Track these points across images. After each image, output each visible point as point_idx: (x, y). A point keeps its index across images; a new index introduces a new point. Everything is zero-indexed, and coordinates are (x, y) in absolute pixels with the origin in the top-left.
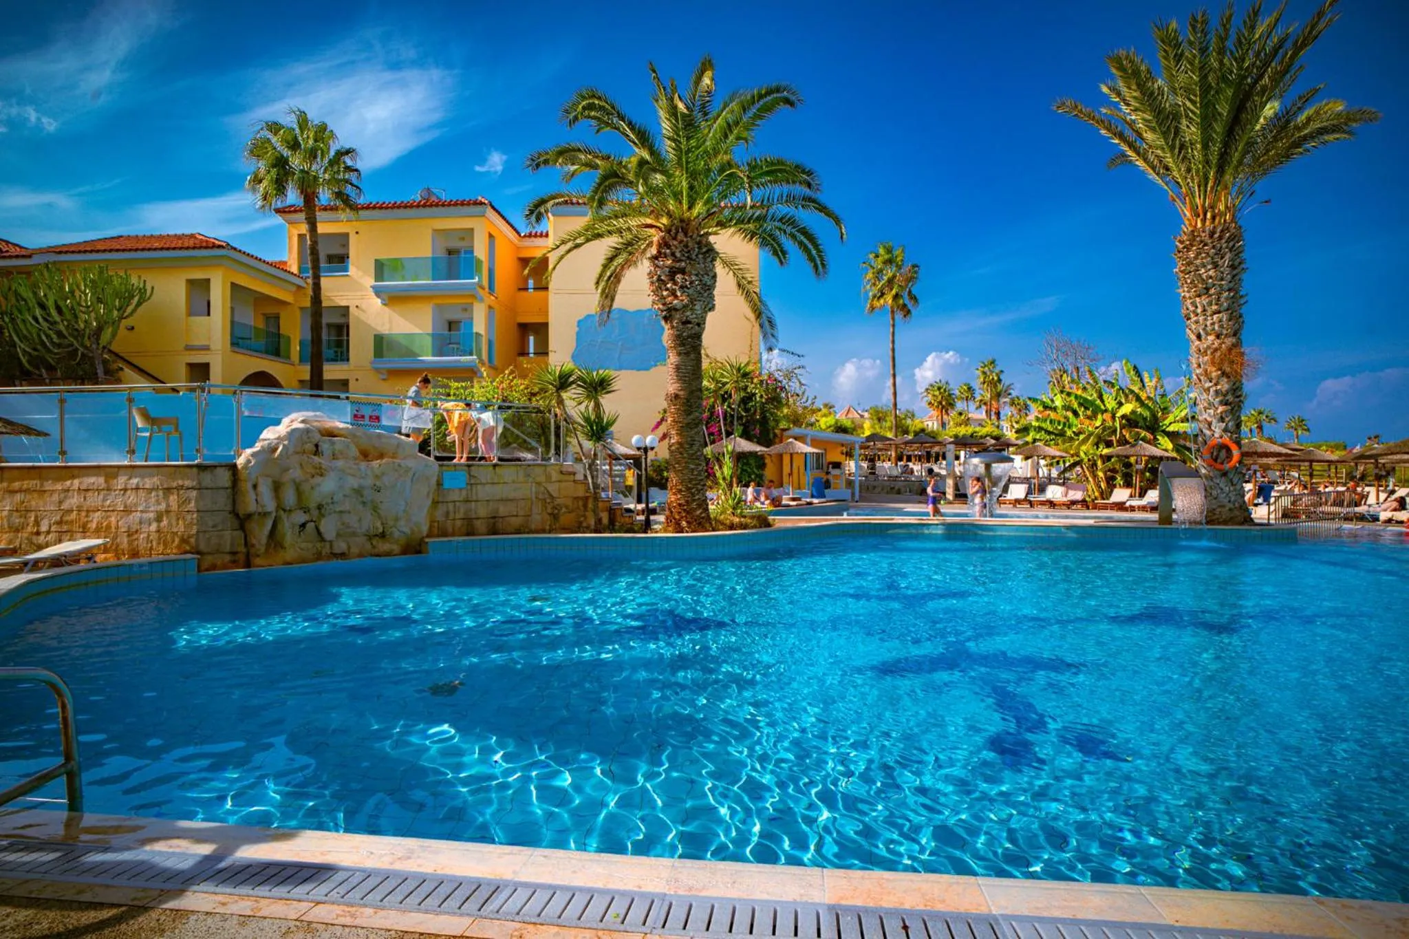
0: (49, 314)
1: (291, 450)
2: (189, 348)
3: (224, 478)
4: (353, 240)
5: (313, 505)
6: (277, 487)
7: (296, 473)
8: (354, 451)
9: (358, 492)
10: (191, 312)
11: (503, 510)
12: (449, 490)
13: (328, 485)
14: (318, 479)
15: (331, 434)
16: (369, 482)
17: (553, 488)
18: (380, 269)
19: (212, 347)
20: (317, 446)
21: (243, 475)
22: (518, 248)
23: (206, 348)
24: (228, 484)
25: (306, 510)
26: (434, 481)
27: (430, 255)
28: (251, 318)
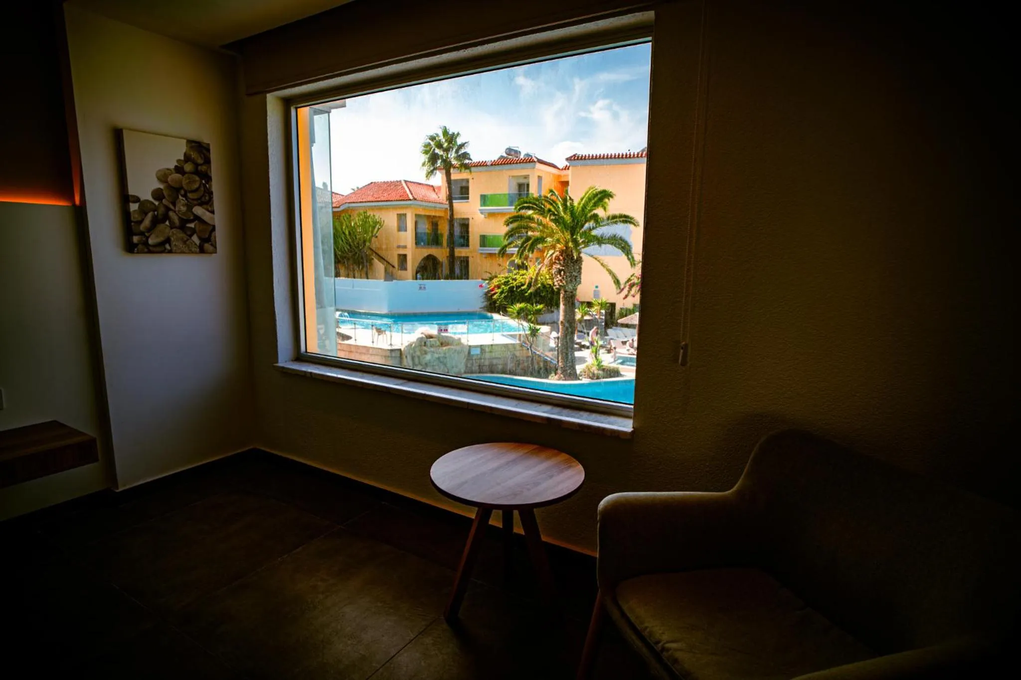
0: (347, 237)
1: (417, 345)
2: (399, 247)
3: (398, 354)
4: (471, 181)
5: (423, 363)
6: (413, 358)
7: (418, 353)
8: (438, 343)
9: (439, 358)
10: (399, 229)
11: (495, 362)
12: (473, 355)
13: (428, 357)
14: (425, 356)
15: (431, 337)
16: (442, 355)
17: (518, 354)
18: (484, 199)
19: (408, 247)
20: (425, 343)
21: (403, 352)
22: (559, 176)
23: (405, 247)
24: (399, 355)
25: (421, 365)
26: (467, 353)
27: (507, 192)
28: (425, 227)
